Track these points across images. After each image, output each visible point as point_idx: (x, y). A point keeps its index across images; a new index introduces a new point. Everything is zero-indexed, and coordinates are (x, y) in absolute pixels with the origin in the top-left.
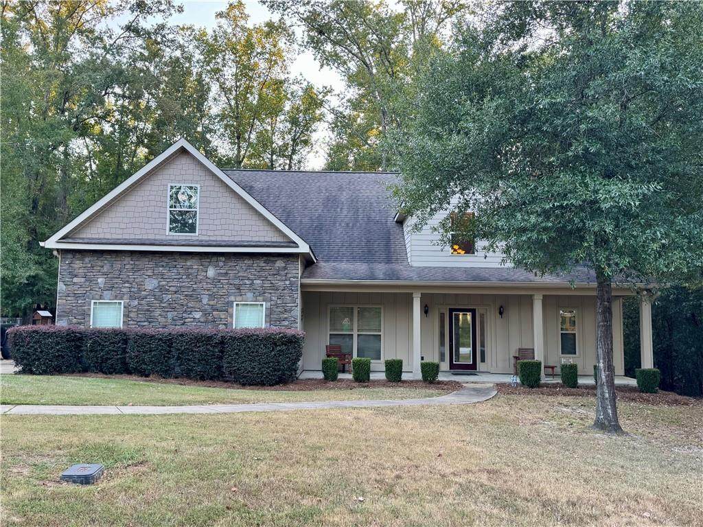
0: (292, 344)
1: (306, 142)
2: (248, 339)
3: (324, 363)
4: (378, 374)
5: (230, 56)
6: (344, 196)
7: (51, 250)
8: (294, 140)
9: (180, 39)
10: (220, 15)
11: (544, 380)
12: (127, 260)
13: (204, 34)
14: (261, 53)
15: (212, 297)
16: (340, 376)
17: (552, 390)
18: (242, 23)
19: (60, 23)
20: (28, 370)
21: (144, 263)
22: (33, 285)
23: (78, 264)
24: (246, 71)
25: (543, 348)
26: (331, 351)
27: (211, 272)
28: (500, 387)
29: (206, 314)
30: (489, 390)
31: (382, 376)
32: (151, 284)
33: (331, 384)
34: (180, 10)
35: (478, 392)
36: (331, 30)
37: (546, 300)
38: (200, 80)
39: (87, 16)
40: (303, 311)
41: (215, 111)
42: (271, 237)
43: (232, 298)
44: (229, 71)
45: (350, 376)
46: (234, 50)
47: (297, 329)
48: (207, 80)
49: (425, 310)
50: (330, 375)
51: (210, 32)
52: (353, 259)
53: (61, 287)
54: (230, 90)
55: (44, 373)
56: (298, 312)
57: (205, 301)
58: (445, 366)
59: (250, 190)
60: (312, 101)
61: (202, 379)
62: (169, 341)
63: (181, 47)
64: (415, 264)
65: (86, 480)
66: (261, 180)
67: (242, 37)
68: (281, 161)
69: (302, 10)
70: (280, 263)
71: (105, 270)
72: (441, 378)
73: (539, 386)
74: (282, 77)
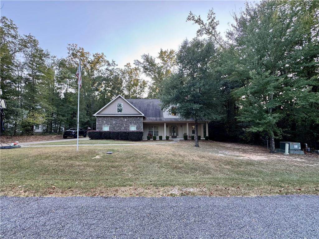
0: (141, 133)
1: (143, 91)
2: (133, 133)
3: (147, 137)
4: (158, 138)
5: (127, 74)
6: (151, 104)
7: (95, 116)
8: (141, 91)
9: (117, 71)
10: (125, 66)
11: (188, 138)
12: (110, 118)
13: (122, 70)
14: (134, 74)
15: (126, 124)
16: (150, 139)
17: (189, 140)
18: (130, 67)
19: (92, 68)
20: (92, 139)
21: (113, 118)
22: (88, 122)
23: (100, 119)
24: (131, 77)
25: (188, 132)
26: (149, 134)
27: (125, 120)
28: (180, 140)
29: (125, 128)
30: (178, 141)
31: (159, 139)
32: (114, 122)
33: (149, 141)
34: (117, 65)
35: (176, 141)
36: (148, 69)
37: (189, 124)
38: (121, 79)
39: (97, 67)
40: (143, 127)
41: (124, 86)
42: (137, 113)
43: (129, 125)
44: (127, 78)
45: (152, 139)
46: (128, 73)
47: (142, 130)
48: (123, 79)
49: (167, 126)
50: (149, 139)
51: (123, 70)
52: (153, 117)
53: (97, 123)
54: (127, 81)
55: (95, 139)
56: (142, 127)
57: (124, 125)
58: (171, 137)
59: (132, 103)
60: (144, 83)
61: (125, 140)
62: (118, 133)
63: (117, 73)
64: (165, 118)
65: (111, 154)
66: (135, 101)
67: (130, 70)
68: (138, 95)
69: (142, 65)
70: (139, 118)
71: (105, 120)
72: (169, 139)
73: (187, 140)
74: (139, 78)
